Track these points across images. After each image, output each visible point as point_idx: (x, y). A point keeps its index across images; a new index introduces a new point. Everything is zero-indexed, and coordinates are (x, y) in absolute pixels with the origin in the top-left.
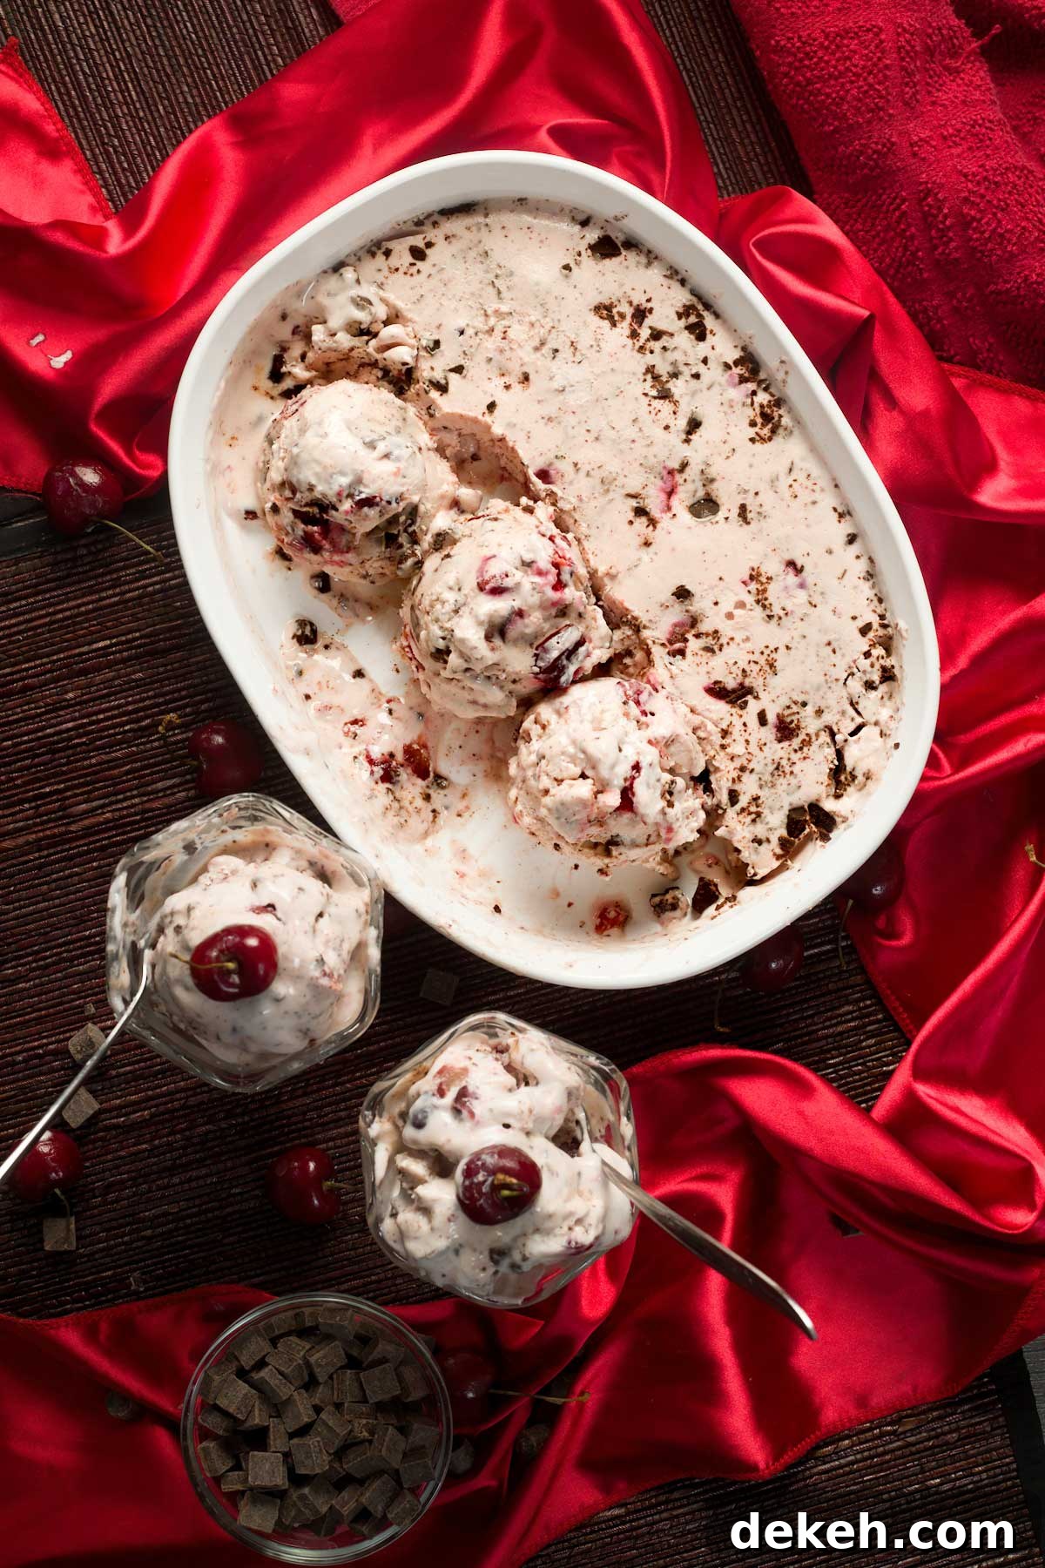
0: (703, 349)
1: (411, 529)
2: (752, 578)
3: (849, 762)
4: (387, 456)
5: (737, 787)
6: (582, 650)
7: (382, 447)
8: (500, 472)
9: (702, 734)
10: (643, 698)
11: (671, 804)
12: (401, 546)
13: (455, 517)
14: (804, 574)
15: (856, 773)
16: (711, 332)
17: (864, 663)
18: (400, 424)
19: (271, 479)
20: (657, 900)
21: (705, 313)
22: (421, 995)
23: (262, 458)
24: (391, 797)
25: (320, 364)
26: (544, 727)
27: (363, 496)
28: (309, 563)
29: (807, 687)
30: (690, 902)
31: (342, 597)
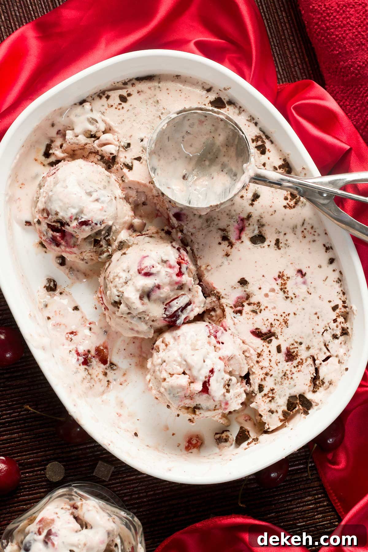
0: (264, 158)
1: (107, 238)
2: (279, 277)
3: (322, 374)
4: (97, 200)
5: (263, 383)
6: (189, 307)
7: (95, 195)
8: (156, 212)
9: (247, 355)
10: (218, 334)
11: (228, 391)
12: (101, 246)
13: (131, 233)
14: (306, 277)
15: (325, 381)
16: (269, 150)
17: (333, 325)
18: (106, 184)
19: (38, 207)
20: (218, 436)
21: (266, 141)
22: (94, 474)
23: (36, 196)
24: (87, 373)
25: (69, 150)
26: (166, 345)
27: (83, 220)
28: (54, 251)
29: (303, 335)
30: (235, 438)
31: (71, 269)
